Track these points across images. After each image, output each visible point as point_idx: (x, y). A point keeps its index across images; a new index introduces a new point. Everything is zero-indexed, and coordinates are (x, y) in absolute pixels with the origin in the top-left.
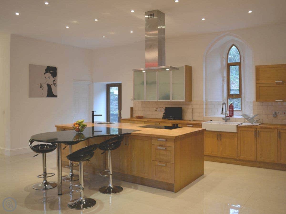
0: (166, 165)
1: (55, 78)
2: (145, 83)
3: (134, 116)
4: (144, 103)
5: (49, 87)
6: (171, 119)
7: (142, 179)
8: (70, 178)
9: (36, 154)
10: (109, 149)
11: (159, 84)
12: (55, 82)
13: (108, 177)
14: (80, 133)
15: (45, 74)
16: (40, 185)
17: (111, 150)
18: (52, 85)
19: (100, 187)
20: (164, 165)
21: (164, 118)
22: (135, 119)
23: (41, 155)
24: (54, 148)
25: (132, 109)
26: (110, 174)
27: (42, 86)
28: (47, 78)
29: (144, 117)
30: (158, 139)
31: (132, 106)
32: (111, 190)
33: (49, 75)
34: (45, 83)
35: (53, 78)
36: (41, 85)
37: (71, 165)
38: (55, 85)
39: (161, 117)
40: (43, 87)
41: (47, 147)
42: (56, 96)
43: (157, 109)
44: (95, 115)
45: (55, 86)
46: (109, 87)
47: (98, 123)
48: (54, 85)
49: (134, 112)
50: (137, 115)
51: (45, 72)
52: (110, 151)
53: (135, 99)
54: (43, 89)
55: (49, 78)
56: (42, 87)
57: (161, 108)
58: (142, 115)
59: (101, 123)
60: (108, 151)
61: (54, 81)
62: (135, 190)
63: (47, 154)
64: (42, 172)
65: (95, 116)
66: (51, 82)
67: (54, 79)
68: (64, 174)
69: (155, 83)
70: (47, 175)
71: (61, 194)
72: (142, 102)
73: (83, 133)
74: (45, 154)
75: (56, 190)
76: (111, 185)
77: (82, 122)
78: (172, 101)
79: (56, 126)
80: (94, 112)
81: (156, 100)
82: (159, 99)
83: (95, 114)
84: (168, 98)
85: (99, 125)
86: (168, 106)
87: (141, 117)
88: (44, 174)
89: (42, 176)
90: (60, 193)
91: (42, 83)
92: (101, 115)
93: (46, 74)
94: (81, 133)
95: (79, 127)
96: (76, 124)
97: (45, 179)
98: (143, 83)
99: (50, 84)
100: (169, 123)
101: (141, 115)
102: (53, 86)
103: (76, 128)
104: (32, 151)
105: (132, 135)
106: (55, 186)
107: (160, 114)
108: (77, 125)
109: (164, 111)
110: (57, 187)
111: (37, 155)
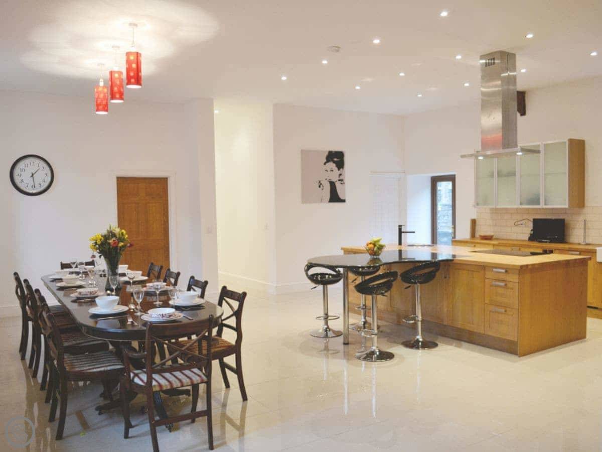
0: (506, 311)
1: (341, 169)
2: (496, 174)
3: (477, 234)
4: (495, 211)
5: (332, 185)
6: (543, 240)
7: (471, 333)
8: (362, 326)
9: (315, 285)
10: (417, 281)
11: (521, 176)
12: (341, 177)
13: (415, 324)
14: (375, 257)
15: (325, 164)
16: (321, 331)
17: (421, 283)
18: (336, 181)
19: (405, 340)
20: (503, 310)
21: (532, 238)
22: (478, 241)
23: (320, 287)
24: (338, 278)
25: (474, 222)
26: (418, 321)
27: (321, 184)
28: (329, 170)
29: (494, 237)
30: (494, 270)
31: (474, 217)
32: (420, 344)
33: (332, 165)
34: (326, 179)
35: (339, 169)
36: (320, 182)
37: (364, 307)
38: (342, 182)
39: (526, 237)
40: (323, 186)
41: (329, 277)
42: (344, 201)
43: (519, 223)
44: (403, 232)
45: (341, 184)
46: (435, 181)
47: (409, 246)
48: (340, 182)
49: (477, 228)
50: (482, 234)
51: (325, 161)
52: (419, 285)
53: (478, 204)
54: (322, 189)
55: (332, 171)
56: (321, 186)
57: (526, 221)
58: (492, 234)
59: (413, 246)
60: (416, 285)
61: (340, 175)
62: (456, 348)
63: (330, 287)
64: (322, 314)
65: (403, 234)
66: (334, 177)
67: (339, 172)
68: (352, 321)
69: (514, 174)
70: (329, 318)
71: (347, 344)
72: (491, 209)
73: (380, 257)
74: (325, 286)
75: (341, 339)
76: (420, 338)
77: (378, 241)
78: (545, 207)
79: (342, 249)
80: (403, 227)
81: (516, 207)
82: (521, 204)
83: (403, 230)
84: (538, 203)
85: (410, 248)
86: (538, 217)
87: (490, 236)
88: (325, 316)
89: (322, 318)
90: (346, 342)
91: (320, 180)
92: (414, 232)
93: (327, 164)
94: (377, 257)
95: (374, 248)
96: (371, 243)
97: (327, 323)
98: (492, 176)
99: (334, 181)
100: (538, 247)
101: (488, 233)
102: (338, 185)
103: (370, 249)
104: (309, 281)
105: (455, 263)
106: (340, 334)
107: (525, 231)
108: (371, 246)
109: (531, 225)
110: (342, 336)
111: (315, 287)
